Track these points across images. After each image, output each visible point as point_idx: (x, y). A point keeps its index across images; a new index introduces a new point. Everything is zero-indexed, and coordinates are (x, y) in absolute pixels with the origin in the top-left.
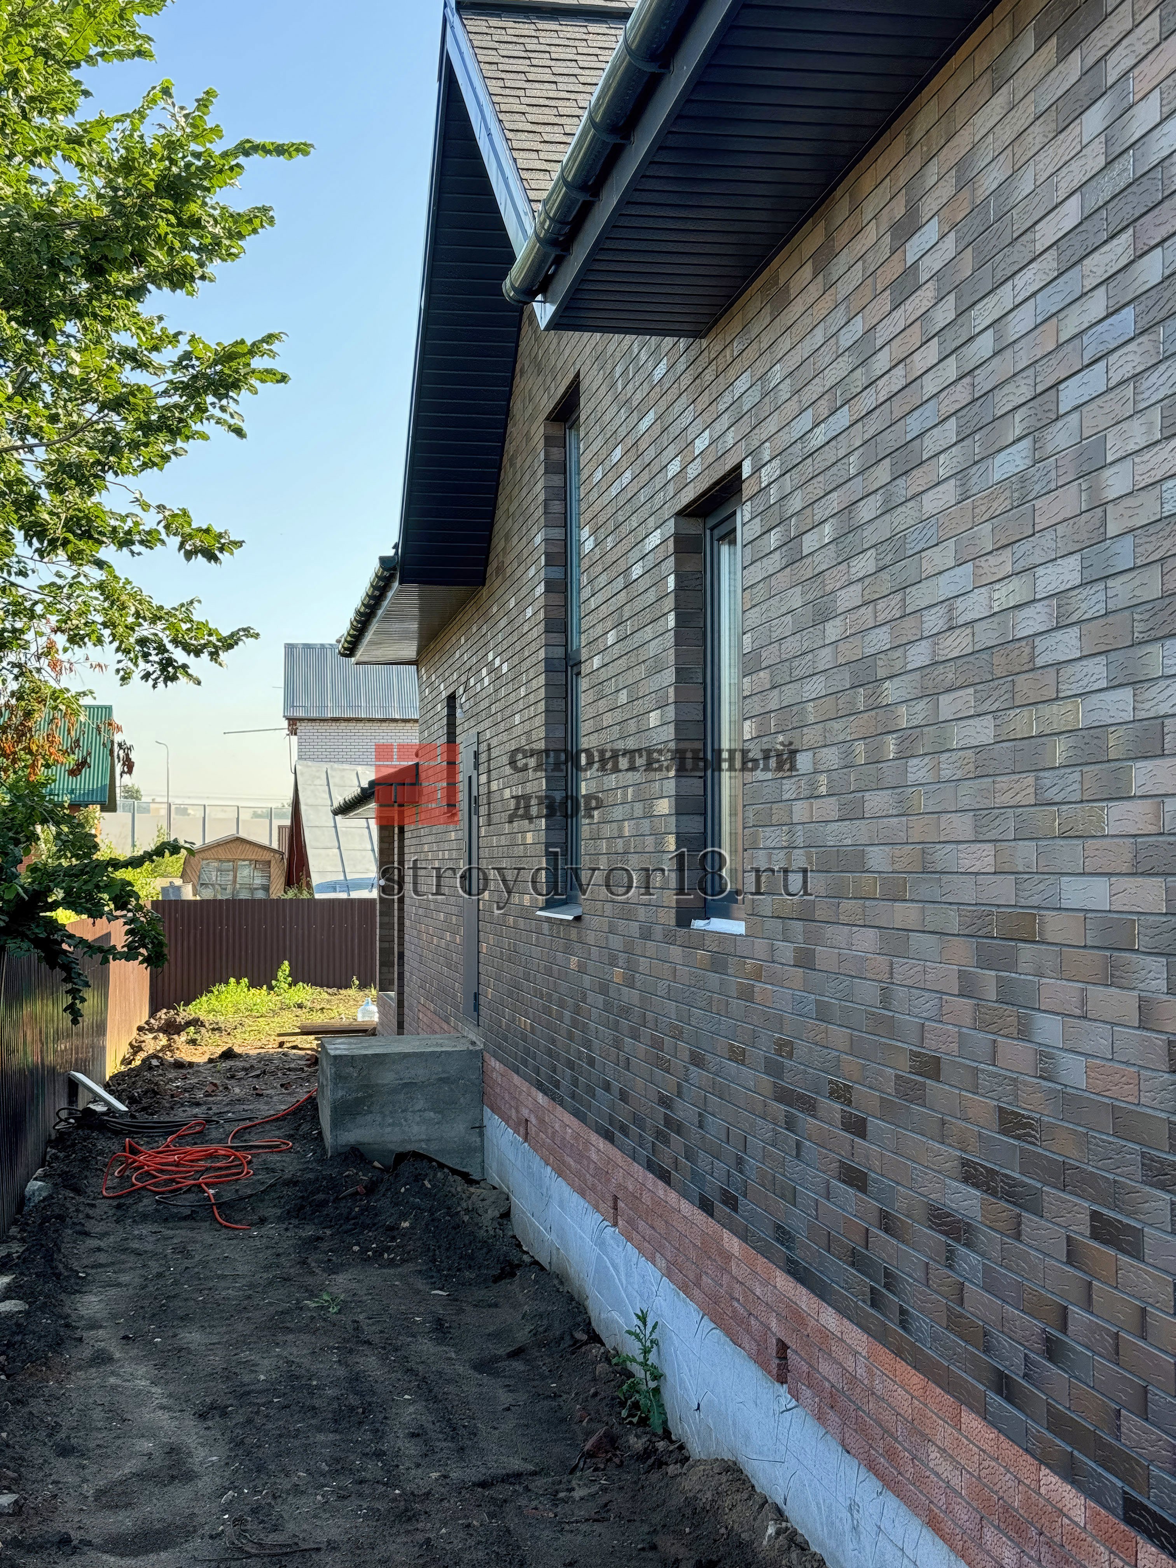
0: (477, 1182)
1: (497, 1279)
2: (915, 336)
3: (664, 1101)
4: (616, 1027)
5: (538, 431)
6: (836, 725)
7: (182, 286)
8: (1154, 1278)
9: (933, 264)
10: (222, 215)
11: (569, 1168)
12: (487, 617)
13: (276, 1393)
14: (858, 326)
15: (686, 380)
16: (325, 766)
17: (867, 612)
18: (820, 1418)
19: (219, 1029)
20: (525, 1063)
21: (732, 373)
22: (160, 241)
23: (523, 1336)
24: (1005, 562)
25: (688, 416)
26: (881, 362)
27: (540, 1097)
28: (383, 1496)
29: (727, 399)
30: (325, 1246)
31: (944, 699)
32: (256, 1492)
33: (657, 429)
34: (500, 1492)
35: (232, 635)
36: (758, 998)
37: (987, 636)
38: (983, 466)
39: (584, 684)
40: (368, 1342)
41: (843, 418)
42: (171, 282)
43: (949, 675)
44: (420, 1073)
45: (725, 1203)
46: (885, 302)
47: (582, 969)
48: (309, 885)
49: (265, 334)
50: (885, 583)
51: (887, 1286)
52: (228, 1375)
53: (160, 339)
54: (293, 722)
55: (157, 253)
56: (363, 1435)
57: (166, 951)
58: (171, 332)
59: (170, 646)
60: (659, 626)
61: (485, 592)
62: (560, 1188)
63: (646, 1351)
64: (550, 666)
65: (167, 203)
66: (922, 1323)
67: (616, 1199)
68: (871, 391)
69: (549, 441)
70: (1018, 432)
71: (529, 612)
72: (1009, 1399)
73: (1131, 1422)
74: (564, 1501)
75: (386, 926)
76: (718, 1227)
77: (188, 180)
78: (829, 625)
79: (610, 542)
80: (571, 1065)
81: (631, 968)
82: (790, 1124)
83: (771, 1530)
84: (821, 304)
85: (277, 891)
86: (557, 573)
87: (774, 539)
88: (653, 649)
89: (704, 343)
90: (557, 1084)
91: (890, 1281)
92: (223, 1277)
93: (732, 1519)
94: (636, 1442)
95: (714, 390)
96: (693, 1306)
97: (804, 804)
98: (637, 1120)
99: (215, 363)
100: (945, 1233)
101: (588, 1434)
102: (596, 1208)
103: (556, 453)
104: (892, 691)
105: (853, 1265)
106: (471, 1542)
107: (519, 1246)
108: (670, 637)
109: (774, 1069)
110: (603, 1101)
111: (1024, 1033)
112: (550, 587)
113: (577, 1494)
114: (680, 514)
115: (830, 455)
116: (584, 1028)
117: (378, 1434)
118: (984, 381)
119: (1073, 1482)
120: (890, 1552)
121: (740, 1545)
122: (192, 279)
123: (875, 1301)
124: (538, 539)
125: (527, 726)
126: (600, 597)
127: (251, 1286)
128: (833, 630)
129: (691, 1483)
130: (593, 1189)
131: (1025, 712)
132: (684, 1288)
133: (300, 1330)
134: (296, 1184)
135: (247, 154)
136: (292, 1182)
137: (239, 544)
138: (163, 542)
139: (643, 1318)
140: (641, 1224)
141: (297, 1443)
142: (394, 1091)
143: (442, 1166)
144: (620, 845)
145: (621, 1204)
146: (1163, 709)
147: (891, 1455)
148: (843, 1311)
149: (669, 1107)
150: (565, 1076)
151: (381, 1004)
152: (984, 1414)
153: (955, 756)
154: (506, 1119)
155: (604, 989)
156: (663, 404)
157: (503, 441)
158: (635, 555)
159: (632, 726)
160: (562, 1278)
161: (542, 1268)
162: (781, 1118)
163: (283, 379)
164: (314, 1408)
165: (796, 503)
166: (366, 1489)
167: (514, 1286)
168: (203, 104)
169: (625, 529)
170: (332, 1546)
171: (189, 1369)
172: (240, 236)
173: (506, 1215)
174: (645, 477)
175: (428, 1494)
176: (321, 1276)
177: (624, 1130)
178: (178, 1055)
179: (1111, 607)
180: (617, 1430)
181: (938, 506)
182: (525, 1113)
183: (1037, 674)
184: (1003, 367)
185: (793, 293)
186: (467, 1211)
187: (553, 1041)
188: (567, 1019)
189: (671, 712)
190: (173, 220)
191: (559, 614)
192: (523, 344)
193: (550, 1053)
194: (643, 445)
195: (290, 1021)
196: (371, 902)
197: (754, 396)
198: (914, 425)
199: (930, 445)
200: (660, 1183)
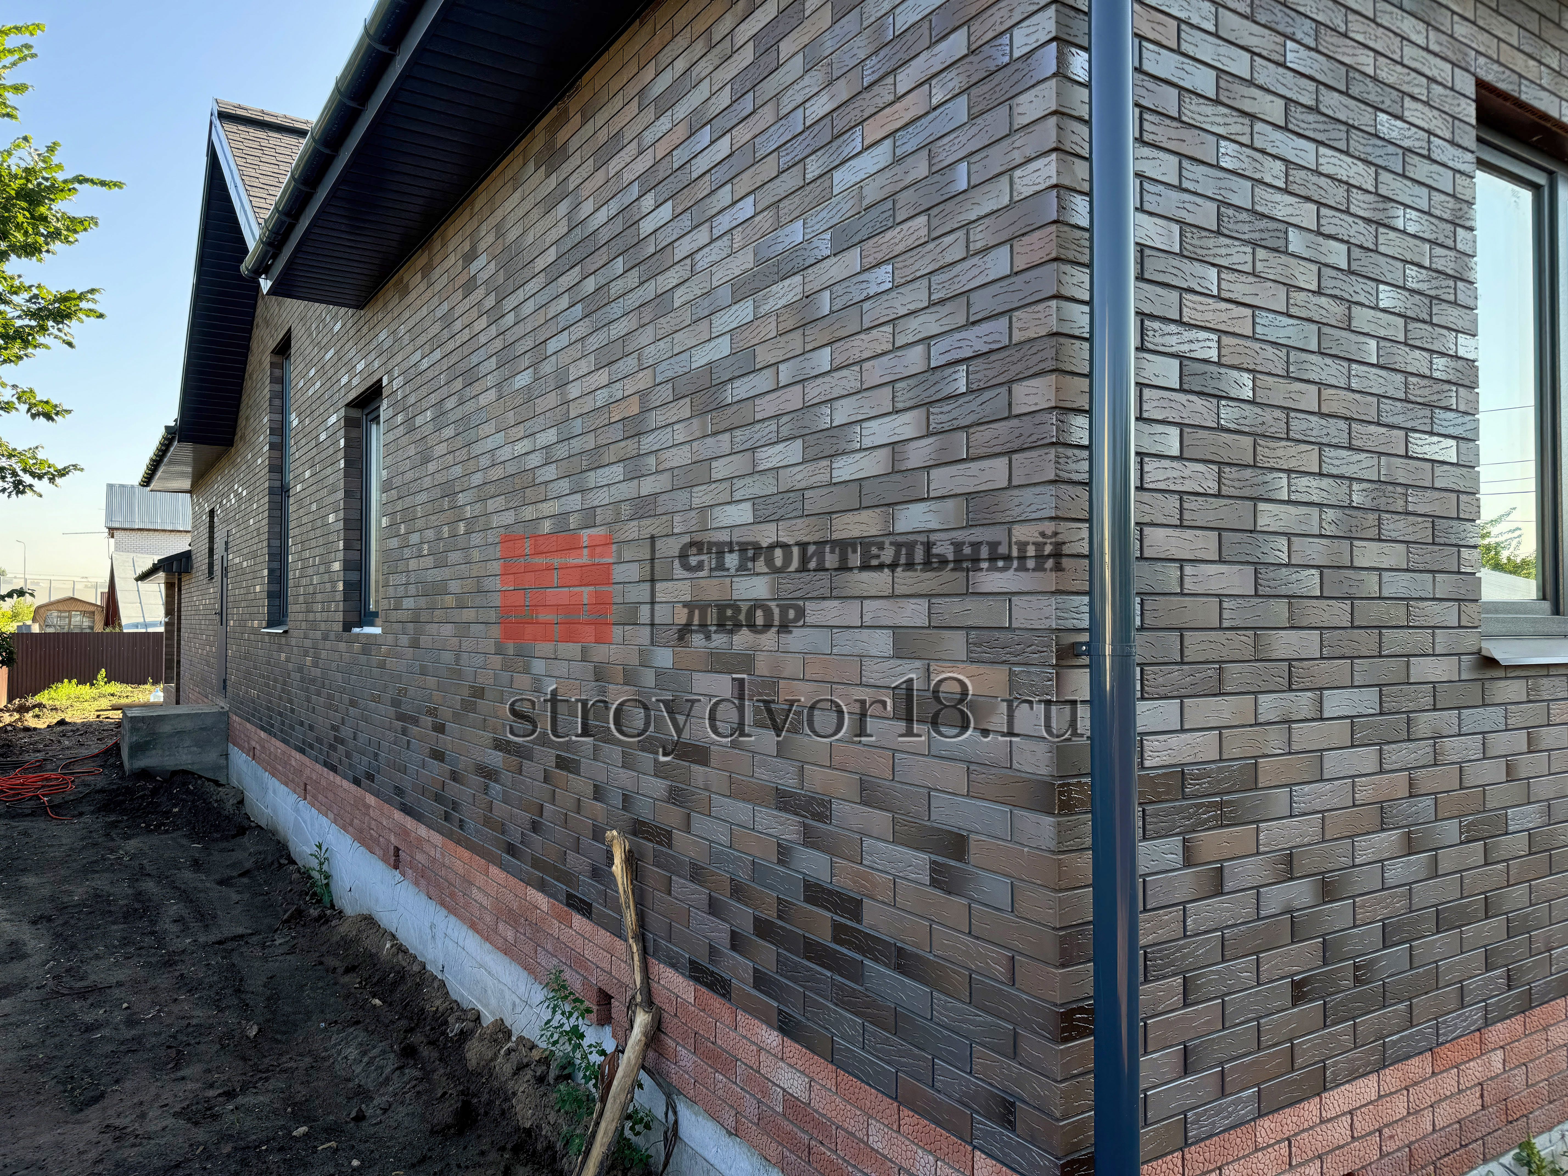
0: (223, 785)
1: (234, 837)
2: (474, 313)
3: (334, 728)
4: (307, 690)
5: (267, 359)
6: (433, 518)
7: (33, 255)
8: (584, 782)
9: (484, 276)
10: (62, 217)
11: (279, 771)
12: (233, 464)
13: (85, 906)
14: (445, 307)
15: (352, 332)
16: (132, 555)
17: (450, 457)
18: (416, 884)
19: (56, 709)
20: (253, 716)
21: (377, 330)
22: (19, 226)
23: (248, 865)
24: (520, 431)
25: (353, 352)
26: (458, 325)
27: (263, 734)
28: (154, 955)
29: (375, 343)
30: (123, 825)
31: (490, 502)
32: (69, 961)
33: (336, 358)
34: (229, 946)
35: (65, 469)
36: (388, 666)
37: (511, 469)
38: (509, 381)
39: (292, 500)
40: (149, 875)
41: (437, 354)
42: (25, 251)
43: (492, 489)
44: (189, 725)
45: (368, 779)
46: (459, 294)
47: (288, 660)
48: (120, 625)
49: (90, 288)
50: (459, 442)
51: (453, 809)
52: (52, 899)
53: (19, 288)
54: (112, 531)
55: (16, 234)
56: (143, 924)
57: (15, 656)
58: (27, 284)
59: (20, 473)
60: (335, 467)
61: (233, 450)
62: (273, 783)
63: (321, 864)
64: (272, 491)
65: (24, 204)
66: (471, 824)
67: (306, 784)
68: (452, 340)
69: (273, 365)
70: (527, 365)
71: (259, 461)
72: (513, 856)
73: (571, 856)
74: (269, 946)
75: (169, 646)
76: (363, 792)
77: (39, 193)
78: (429, 465)
79: (307, 421)
80: (280, 714)
81: (316, 657)
82: (404, 732)
83: (388, 946)
84: (426, 294)
85: (99, 628)
86: (277, 439)
87: (400, 418)
88: (331, 480)
89: (362, 312)
90: (272, 726)
91: (455, 806)
92: (52, 846)
93: (367, 943)
94: (314, 912)
95: (368, 338)
96: (348, 837)
97: (416, 560)
98: (319, 740)
99: (55, 301)
100: (484, 777)
101: (286, 911)
102: (295, 792)
103: (277, 372)
104: (461, 499)
105: (436, 801)
106: (210, 972)
107: (249, 818)
108: (341, 473)
109: (396, 703)
110: (299, 733)
111: (527, 671)
112: (272, 447)
113: (277, 943)
114: (347, 405)
115: (430, 374)
116: (289, 693)
117: (153, 923)
118: (510, 337)
119: (542, 892)
120: (451, 945)
121: (371, 955)
122: (40, 252)
123: (447, 817)
124: (266, 420)
125: (257, 525)
126: (302, 452)
127: (71, 849)
128: (432, 467)
129: (343, 929)
130: (293, 781)
131: (530, 507)
132: (344, 828)
133: (103, 871)
134: (104, 792)
135: (80, 182)
136: (101, 791)
137: (69, 412)
138: (17, 409)
139: (320, 846)
140: (320, 797)
141: (98, 931)
142: (172, 735)
143: (200, 777)
144: (311, 589)
145: (309, 787)
146: (596, 503)
147: (452, 895)
148: (429, 826)
149: (336, 731)
150: (277, 721)
151: (165, 690)
152: (501, 866)
153: (495, 531)
154: (241, 748)
155: (300, 670)
156: (339, 345)
157: (246, 364)
158: (323, 427)
159: (319, 523)
160: (274, 833)
161: (262, 828)
162: (399, 729)
163: (101, 316)
164: (110, 912)
165: (412, 399)
166: (143, 952)
167: (245, 840)
168: (51, 149)
169: (317, 413)
170: (119, 984)
171: (26, 898)
172: (75, 231)
173: (241, 802)
174: (328, 384)
175: (183, 951)
176: (119, 842)
177: (311, 747)
178: (26, 723)
179: (572, 453)
180: (303, 907)
181: (487, 401)
182: (253, 744)
183: (536, 488)
184: (519, 330)
185: (411, 287)
186: (216, 801)
187: (270, 702)
188: (279, 689)
189: (341, 514)
190: (28, 215)
191: (278, 462)
192: (258, 311)
193: (268, 709)
194: (327, 368)
195: (105, 703)
196: (160, 634)
197: (390, 341)
198: (475, 359)
199: (483, 369)
200: (331, 773)
